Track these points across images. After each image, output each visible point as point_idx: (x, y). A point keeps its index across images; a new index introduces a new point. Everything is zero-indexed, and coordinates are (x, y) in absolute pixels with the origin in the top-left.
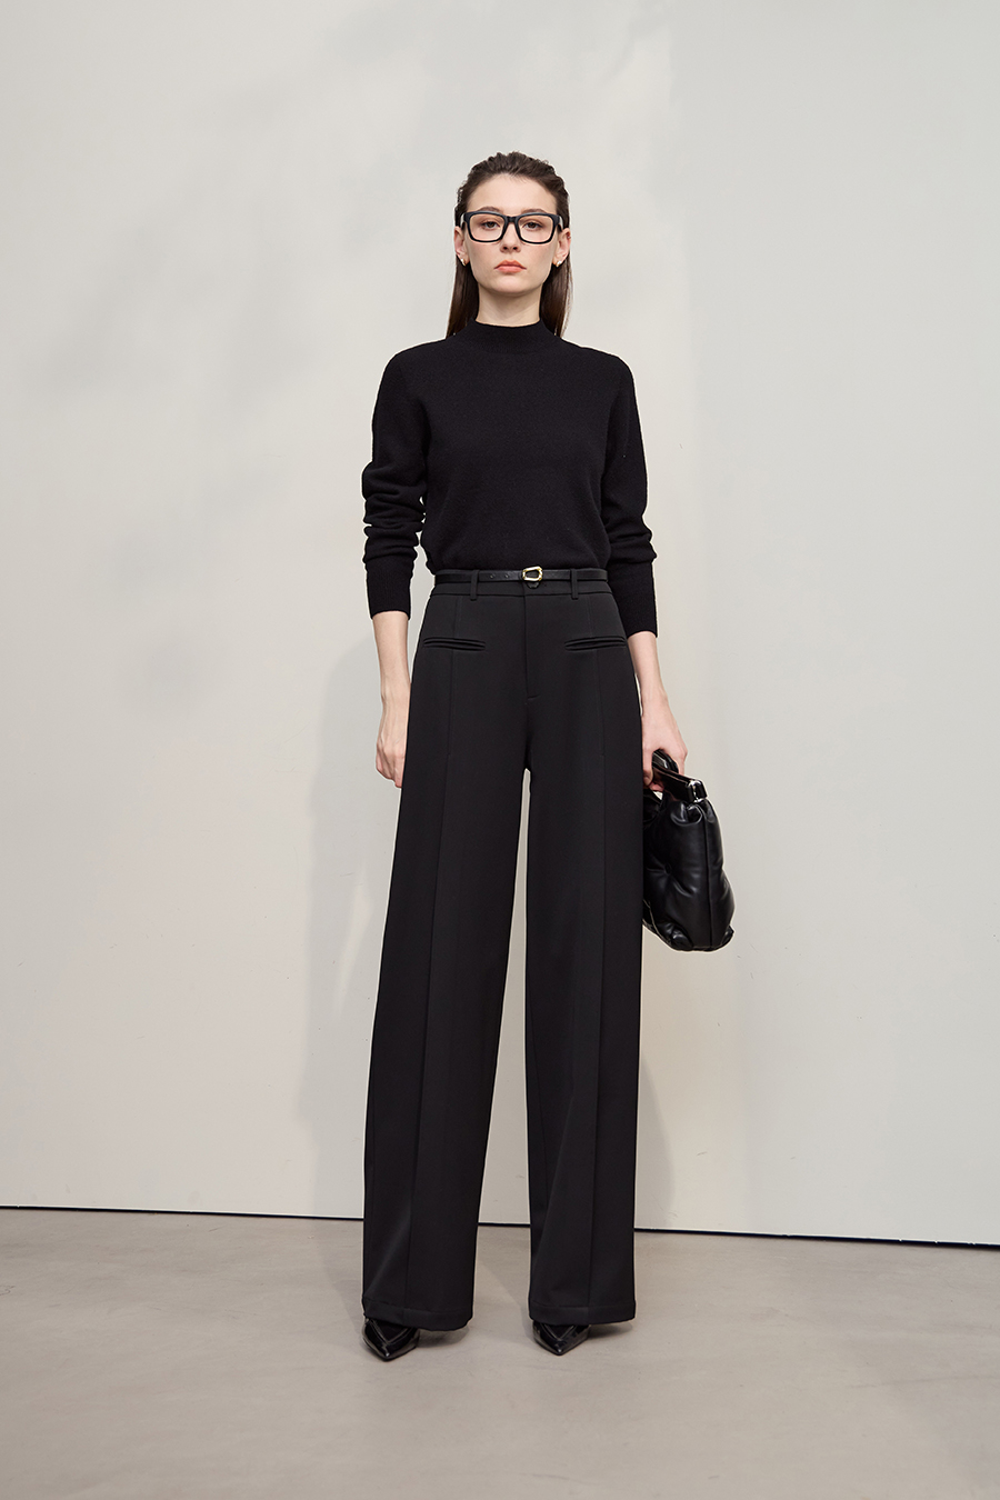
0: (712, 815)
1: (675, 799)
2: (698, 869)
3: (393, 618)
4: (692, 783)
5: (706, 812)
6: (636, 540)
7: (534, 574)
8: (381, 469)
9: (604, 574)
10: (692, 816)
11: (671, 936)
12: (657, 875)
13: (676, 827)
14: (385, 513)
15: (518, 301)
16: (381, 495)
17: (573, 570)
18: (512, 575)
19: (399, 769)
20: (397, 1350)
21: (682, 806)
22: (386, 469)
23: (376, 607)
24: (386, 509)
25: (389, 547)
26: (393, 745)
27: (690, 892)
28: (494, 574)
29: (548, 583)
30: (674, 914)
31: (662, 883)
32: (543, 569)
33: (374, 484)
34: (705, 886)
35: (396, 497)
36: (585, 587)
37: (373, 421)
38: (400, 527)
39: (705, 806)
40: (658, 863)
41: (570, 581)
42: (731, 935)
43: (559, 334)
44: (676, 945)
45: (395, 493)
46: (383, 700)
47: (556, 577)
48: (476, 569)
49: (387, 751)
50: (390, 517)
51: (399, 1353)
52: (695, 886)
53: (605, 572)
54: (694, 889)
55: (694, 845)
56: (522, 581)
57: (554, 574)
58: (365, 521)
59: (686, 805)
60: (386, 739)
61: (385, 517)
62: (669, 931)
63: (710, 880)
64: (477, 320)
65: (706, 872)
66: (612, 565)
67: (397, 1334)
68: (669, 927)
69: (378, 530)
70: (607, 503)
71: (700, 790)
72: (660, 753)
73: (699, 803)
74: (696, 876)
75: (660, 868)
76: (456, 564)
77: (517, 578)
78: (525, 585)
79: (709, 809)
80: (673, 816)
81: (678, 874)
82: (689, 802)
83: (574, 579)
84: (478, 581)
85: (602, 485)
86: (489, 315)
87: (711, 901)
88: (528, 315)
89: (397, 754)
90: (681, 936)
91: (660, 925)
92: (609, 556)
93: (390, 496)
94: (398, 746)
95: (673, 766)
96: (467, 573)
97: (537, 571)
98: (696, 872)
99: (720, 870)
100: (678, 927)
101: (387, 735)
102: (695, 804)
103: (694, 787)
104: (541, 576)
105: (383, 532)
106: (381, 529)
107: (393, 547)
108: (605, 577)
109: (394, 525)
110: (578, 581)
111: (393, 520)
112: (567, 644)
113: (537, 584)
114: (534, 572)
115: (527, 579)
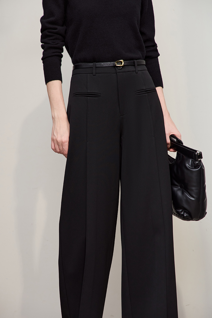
3: (55, 83)
6: (152, 48)
9: (144, 62)
10: (196, 166)
11: (183, 215)
12: (176, 189)
14: (51, 38)
16: (50, 30)
17: (135, 60)
18: (110, 64)
24: (52, 36)
25: (54, 52)
26: (61, 137)
27: (193, 197)
29: (126, 67)
30: (185, 205)
31: (179, 193)
35: (56, 31)
40: (176, 183)
41: (134, 65)
44: (185, 218)
45: (56, 29)
48: (95, 62)
50: (54, 40)
52: (194, 194)
53: (145, 61)
56: (115, 66)
57: (128, 63)
61: (52, 40)
62: (182, 213)
66: (147, 58)
69: (48, 46)
72: (172, 136)
73: (200, 161)
75: (178, 186)
77: (113, 65)
78: (116, 68)
82: (195, 160)
83: (136, 64)
84: (96, 67)
90: (188, 215)
95: (180, 142)
100: (185, 210)
101: (57, 133)
102: (197, 161)
103: (199, 154)
104: (123, 64)
105: (52, 45)
106: (51, 44)
107: (56, 52)
108: (145, 64)
109: (55, 43)
110: (138, 65)
111: (55, 41)
112: (136, 92)
113: (121, 67)
114: (120, 63)
115: (117, 65)
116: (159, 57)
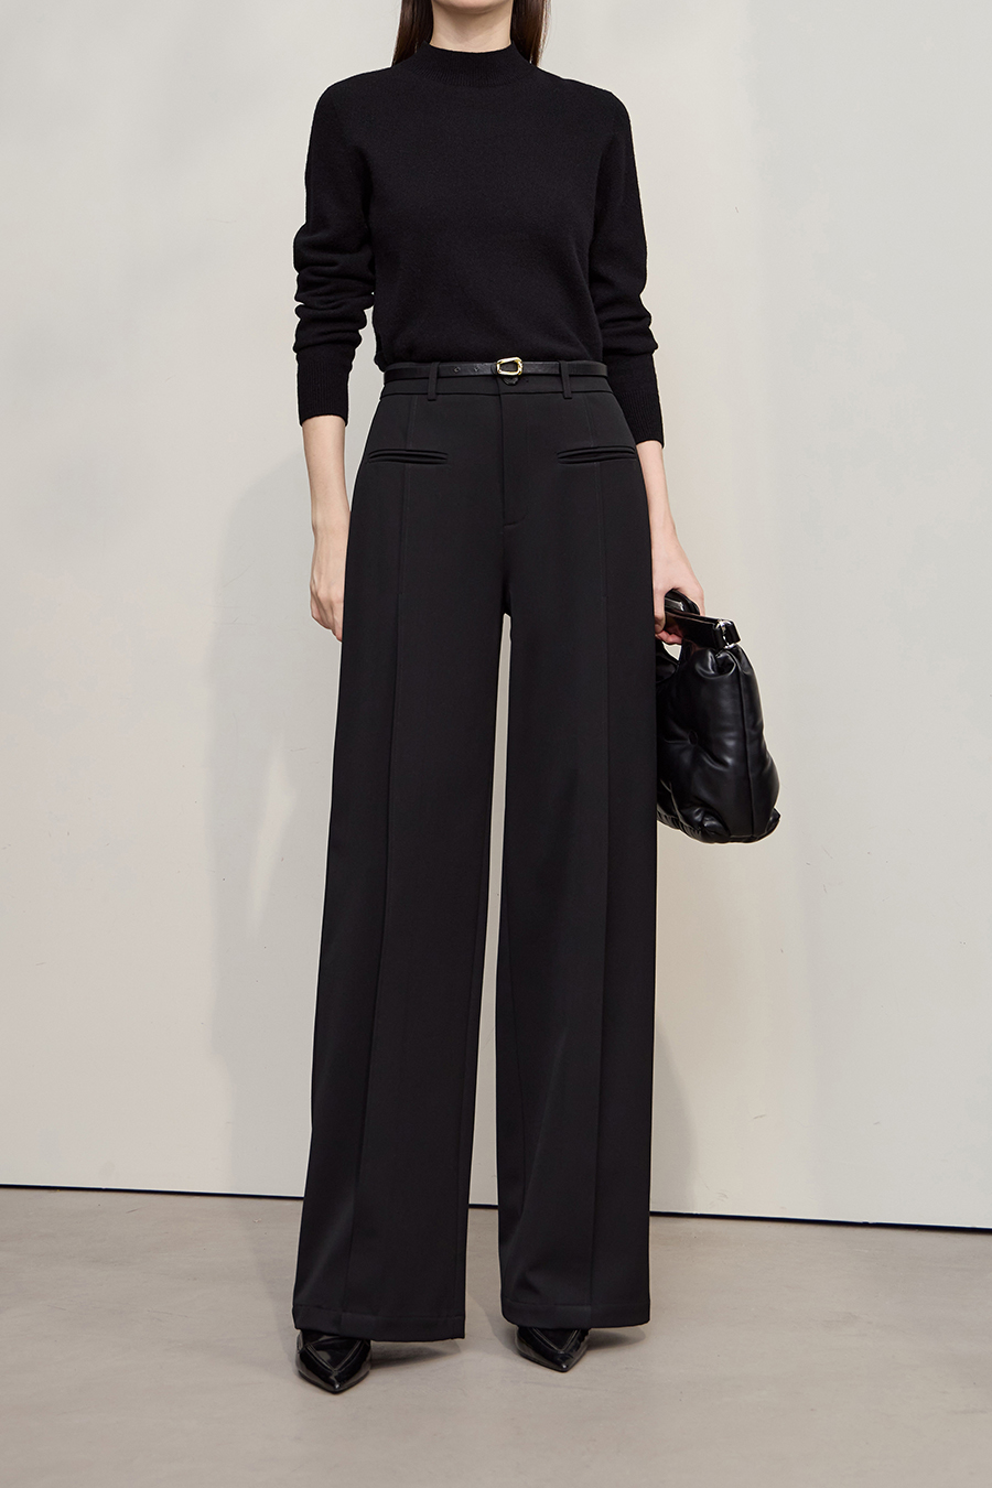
0: (746, 665)
1: (698, 649)
2: (732, 734)
3: (326, 424)
4: (721, 623)
5: (740, 660)
6: (633, 325)
7: (511, 366)
8: (315, 236)
9: (603, 369)
10: (722, 667)
11: (701, 824)
12: (678, 747)
13: (701, 680)
14: (321, 290)
15: (483, 18)
16: (316, 267)
17: (565, 364)
18: (483, 368)
19: (338, 617)
20: (348, 1379)
21: (710, 654)
22: (321, 235)
23: (307, 410)
24: (322, 284)
25: (324, 334)
26: (329, 587)
27: (724, 764)
28: (459, 368)
29: (531, 378)
30: (705, 794)
31: (686, 758)
32: (523, 360)
33: (310, 252)
34: (743, 757)
35: (335, 268)
36: (581, 385)
37: (306, 173)
38: (338, 306)
39: (737, 652)
40: (679, 731)
41: (559, 376)
42: (777, 819)
43: (535, 61)
44: (708, 836)
45: (333, 264)
46: (315, 529)
47: (540, 371)
48: (436, 360)
49: (322, 594)
50: (328, 294)
51: (351, 1381)
52: (730, 756)
53: (605, 366)
54: (729, 760)
55: (727, 704)
56: (496, 376)
57: (537, 367)
58: (297, 299)
59: (714, 653)
60: (319, 579)
61: (320, 295)
62: (698, 818)
63: (748, 747)
64: (432, 44)
65: (743, 738)
66: (612, 356)
67: (343, 1358)
68: (697, 813)
69: (311, 312)
70: (596, 279)
71: (731, 632)
72: (674, 594)
73: (730, 650)
74: (731, 743)
75: (683, 738)
76: (411, 354)
77: (489, 372)
78: (500, 381)
79: (743, 658)
80: (698, 667)
81: (706, 743)
82: (717, 648)
83: (565, 373)
84: (439, 377)
85: (590, 256)
86: (446, 38)
87: (751, 775)
88: (494, 37)
89: (334, 599)
90: (714, 823)
91: (684, 812)
92: (601, 345)
93: (326, 268)
94: (334, 589)
95: (691, 607)
96: (424, 367)
97: (515, 364)
98: (731, 738)
99: (760, 737)
100: (709, 811)
101: (320, 573)
102: (725, 650)
103: (724, 629)
104: (520, 369)
105: (319, 312)
106: (317, 309)
107: (329, 333)
108: (605, 374)
109: (333, 304)
110: (570, 376)
111: (331, 298)
112: (561, 455)
113: (516, 379)
114: (512, 365)
115: (503, 373)
116: (655, 355)
